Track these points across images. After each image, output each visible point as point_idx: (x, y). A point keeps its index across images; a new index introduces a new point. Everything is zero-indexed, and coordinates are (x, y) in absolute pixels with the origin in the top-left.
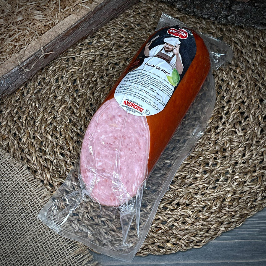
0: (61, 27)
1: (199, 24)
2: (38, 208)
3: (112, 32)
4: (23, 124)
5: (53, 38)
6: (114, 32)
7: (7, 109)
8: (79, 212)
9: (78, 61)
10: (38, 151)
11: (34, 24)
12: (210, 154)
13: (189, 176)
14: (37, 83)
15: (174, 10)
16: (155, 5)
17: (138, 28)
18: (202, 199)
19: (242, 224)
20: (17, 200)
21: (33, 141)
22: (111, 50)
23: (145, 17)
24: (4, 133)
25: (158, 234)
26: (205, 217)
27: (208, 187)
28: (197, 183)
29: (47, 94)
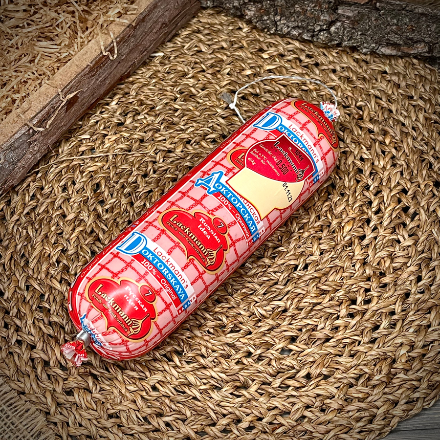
1: (309, 76)
3: (158, 104)
4: (6, 267)
6: (161, 103)
8: (120, 410)
10: (36, 310)
12: (355, 284)
13: (322, 326)
14: (29, 196)
15: (263, 58)
16: (228, 53)
17: (202, 93)
18: (353, 364)
19: (434, 401)
21: (26, 294)
22: (159, 130)
25: (276, 436)
26: (363, 394)
27: (360, 342)
28: (340, 335)
29: (48, 212)
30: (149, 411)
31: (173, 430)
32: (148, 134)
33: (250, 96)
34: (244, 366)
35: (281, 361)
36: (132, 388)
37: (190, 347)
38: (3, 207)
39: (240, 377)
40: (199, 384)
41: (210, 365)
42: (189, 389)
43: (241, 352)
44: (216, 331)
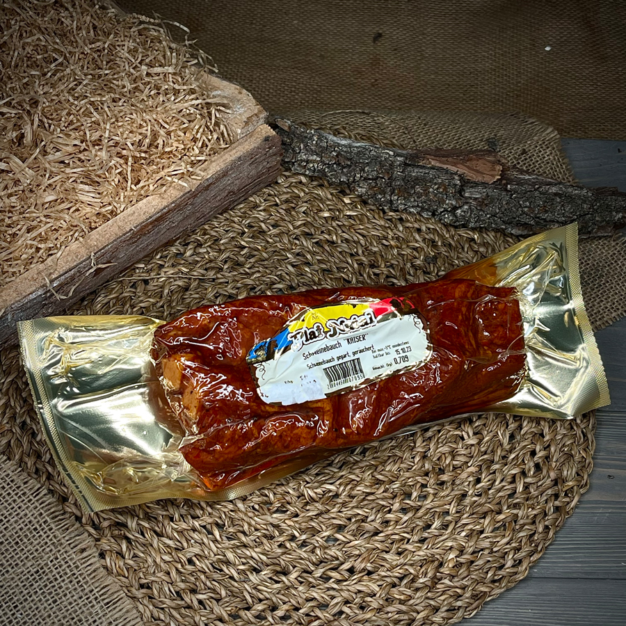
0: (130, 218)
1: (392, 230)
2: (69, 571)
3: (223, 237)
5: (112, 238)
6: (226, 236)
8: (153, 581)
9: (155, 288)
11: (78, 210)
12: (413, 477)
13: (372, 518)
15: (343, 202)
16: (306, 190)
17: (274, 231)
18: (399, 562)
19: (475, 612)
20: (25, 555)
22: (221, 269)
23: (287, 212)
26: (405, 596)
27: (409, 540)
28: (390, 530)
30: (182, 585)
31: (205, 609)
32: (209, 273)
33: (326, 244)
34: (287, 550)
35: (326, 551)
36: (167, 558)
37: (232, 522)
39: (281, 560)
40: (237, 563)
41: (252, 544)
42: (227, 568)
43: (285, 534)
44: (262, 508)
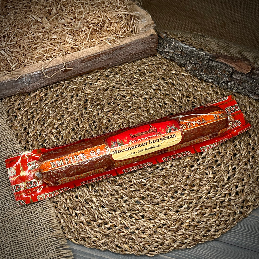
0: (85, 53)
1: (200, 84)
4: (34, 123)
5: (75, 59)
6: (129, 72)
7: (26, 108)
8: (59, 201)
9: (94, 87)
12: (180, 185)
13: (158, 197)
14: (56, 94)
15: (182, 69)
16: (168, 61)
17: (149, 74)
18: (164, 218)
19: (192, 246)
21: (38, 137)
23: (157, 68)
24: (17, 125)
25: (119, 236)
26: (163, 232)
27: (172, 210)
28: (164, 204)
29: (61, 105)
30: (70, 205)
32: (118, 85)
33: (170, 83)
34: (118, 202)
35: (134, 206)
36: (67, 193)
37: (98, 185)
38: (43, 96)
39: (114, 206)
40: (96, 202)
41: (104, 196)
42: (91, 203)
43: (119, 195)
44: (112, 182)
